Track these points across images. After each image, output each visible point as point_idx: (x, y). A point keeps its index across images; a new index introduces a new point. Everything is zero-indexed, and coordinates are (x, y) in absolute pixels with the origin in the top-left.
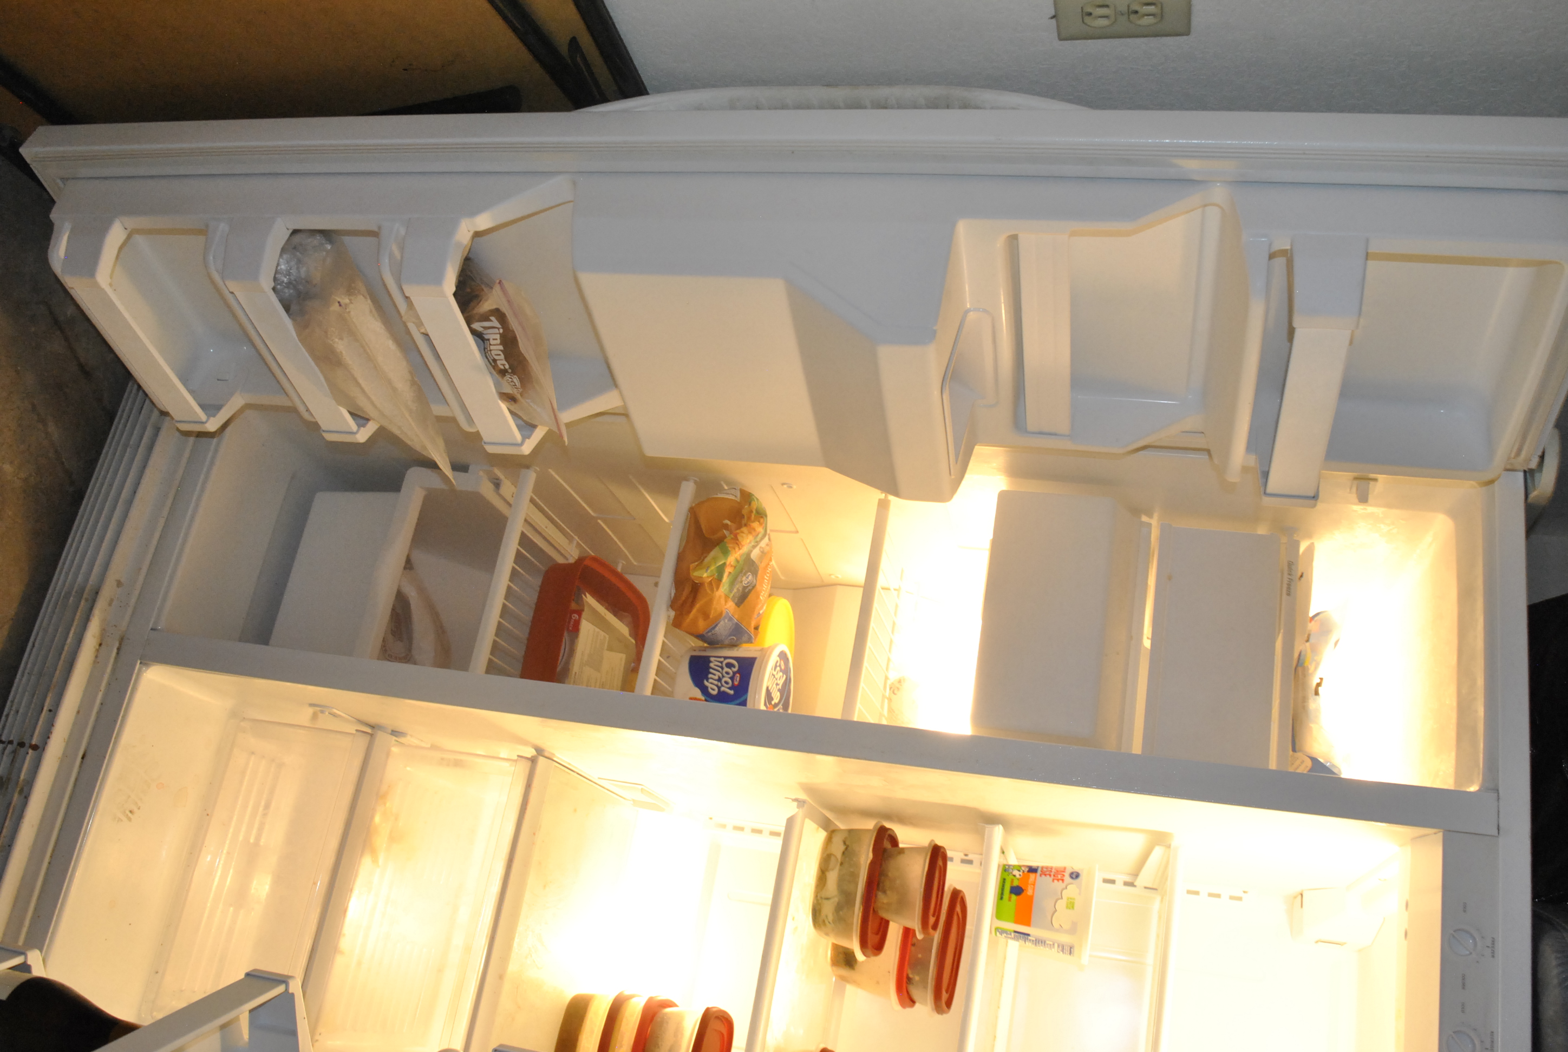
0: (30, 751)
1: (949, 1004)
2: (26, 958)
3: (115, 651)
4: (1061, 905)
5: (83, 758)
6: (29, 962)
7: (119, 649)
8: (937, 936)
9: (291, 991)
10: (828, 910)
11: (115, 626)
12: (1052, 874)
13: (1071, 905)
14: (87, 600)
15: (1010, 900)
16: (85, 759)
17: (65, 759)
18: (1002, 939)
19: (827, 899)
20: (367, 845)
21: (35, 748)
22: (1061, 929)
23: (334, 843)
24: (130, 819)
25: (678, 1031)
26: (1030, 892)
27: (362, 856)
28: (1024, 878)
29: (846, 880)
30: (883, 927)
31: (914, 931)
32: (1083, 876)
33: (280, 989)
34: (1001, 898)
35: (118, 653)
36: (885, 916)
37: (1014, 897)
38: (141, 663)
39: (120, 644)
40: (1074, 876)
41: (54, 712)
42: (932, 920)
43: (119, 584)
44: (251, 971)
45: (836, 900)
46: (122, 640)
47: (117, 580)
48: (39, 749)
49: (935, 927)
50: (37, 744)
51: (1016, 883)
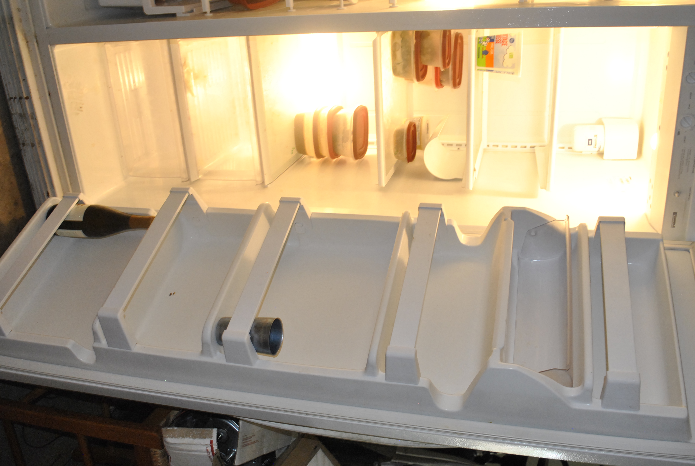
0: (26, 100)
1: (459, 83)
2: (79, 198)
3: (35, 44)
4: (507, 56)
5: (49, 95)
6: (81, 199)
7: (37, 42)
8: (450, 67)
9: (191, 194)
10: (400, 68)
11: (29, 31)
12: (501, 41)
13: (511, 56)
14: (9, 24)
15: (483, 57)
16: (51, 95)
17: (42, 98)
18: (480, 72)
19: (398, 64)
20: (187, 87)
21: (27, 98)
22: (507, 67)
23: (172, 91)
24: (82, 111)
25: (345, 123)
26: (491, 53)
27: (186, 94)
28: (489, 46)
29: (406, 54)
30: (425, 68)
31: (440, 68)
32: (516, 41)
33: (187, 195)
34: (479, 57)
35: (38, 43)
36: (425, 64)
37: (485, 56)
38: (50, 46)
39: (36, 39)
40: (512, 41)
41: (25, 80)
42: (447, 61)
43: (19, 10)
44: (171, 190)
45: (402, 64)
46: (36, 37)
47: (17, 9)
48: (29, 98)
49: (449, 64)
50: (27, 96)
51: (485, 49)
